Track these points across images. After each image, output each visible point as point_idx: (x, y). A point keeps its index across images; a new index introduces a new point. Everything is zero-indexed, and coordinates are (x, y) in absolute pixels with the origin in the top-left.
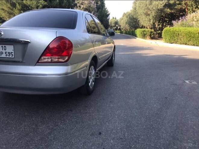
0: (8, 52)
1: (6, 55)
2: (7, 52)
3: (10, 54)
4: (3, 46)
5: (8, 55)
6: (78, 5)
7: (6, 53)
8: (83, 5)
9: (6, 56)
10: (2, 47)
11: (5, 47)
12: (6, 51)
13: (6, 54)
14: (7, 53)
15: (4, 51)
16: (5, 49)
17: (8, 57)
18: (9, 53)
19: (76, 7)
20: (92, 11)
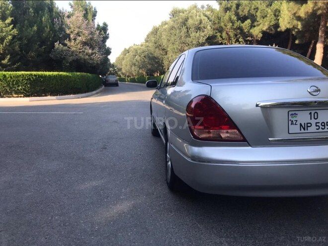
0: (321, 123)
1: (318, 127)
2: (319, 123)
3: (324, 126)
4: (313, 112)
5: (321, 127)
6: (72, 36)
7: (317, 124)
8: (79, 36)
9: (317, 129)
10: (310, 113)
11: (316, 114)
12: (317, 121)
13: (316, 126)
14: (320, 125)
15: (313, 122)
16: (316, 117)
17: (321, 130)
18: (323, 124)
19: (68, 39)
20: (96, 46)
